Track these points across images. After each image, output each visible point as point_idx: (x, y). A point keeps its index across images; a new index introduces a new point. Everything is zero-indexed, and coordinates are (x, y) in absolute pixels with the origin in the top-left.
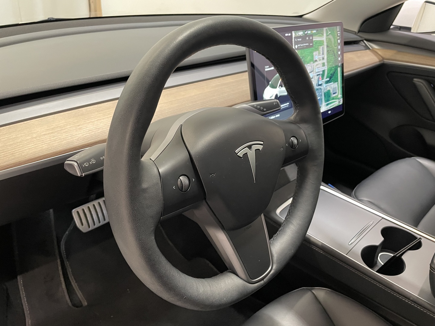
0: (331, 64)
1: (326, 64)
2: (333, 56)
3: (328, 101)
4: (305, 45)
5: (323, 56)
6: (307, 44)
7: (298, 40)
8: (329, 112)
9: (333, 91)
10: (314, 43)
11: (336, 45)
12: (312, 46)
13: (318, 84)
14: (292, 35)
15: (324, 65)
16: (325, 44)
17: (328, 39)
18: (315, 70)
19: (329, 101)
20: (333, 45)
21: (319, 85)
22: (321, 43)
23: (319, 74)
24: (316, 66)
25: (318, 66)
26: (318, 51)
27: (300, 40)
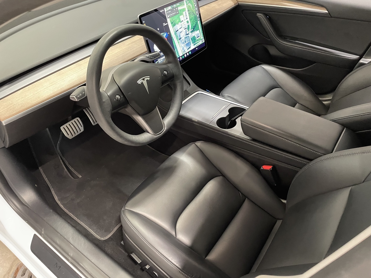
0: (192, 20)
1: (189, 21)
2: (193, 15)
3: (194, 42)
4: (173, 14)
5: (187, 17)
6: (175, 13)
7: (169, 12)
8: (197, 49)
9: (197, 36)
10: (179, 11)
11: (194, 8)
12: (178, 13)
13: (186, 34)
14: (164, 11)
15: (188, 22)
16: (187, 10)
17: (188, 7)
18: (182, 27)
19: (195, 42)
20: (192, 9)
21: (187, 35)
22: (184, 10)
23: (186, 28)
24: (183, 24)
25: (184, 24)
26: (183, 15)
27: (170, 12)
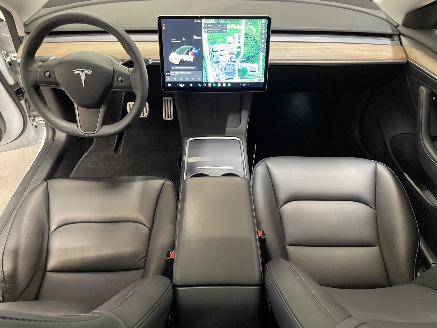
0: (250, 48)
1: (243, 47)
2: (253, 42)
3: (243, 75)
4: (215, 30)
5: (239, 41)
6: (220, 30)
7: (209, 26)
8: (244, 85)
9: (251, 70)
10: (228, 30)
11: (259, 34)
12: (226, 32)
13: (230, 61)
14: (201, 23)
15: (239, 47)
16: (243, 32)
17: (247, 29)
18: (227, 50)
19: (245, 76)
20: (255, 34)
21: (232, 62)
22: (237, 31)
23: (233, 54)
24: (229, 47)
25: (231, 47)
26: (232, 37)
27: (211, 26)
